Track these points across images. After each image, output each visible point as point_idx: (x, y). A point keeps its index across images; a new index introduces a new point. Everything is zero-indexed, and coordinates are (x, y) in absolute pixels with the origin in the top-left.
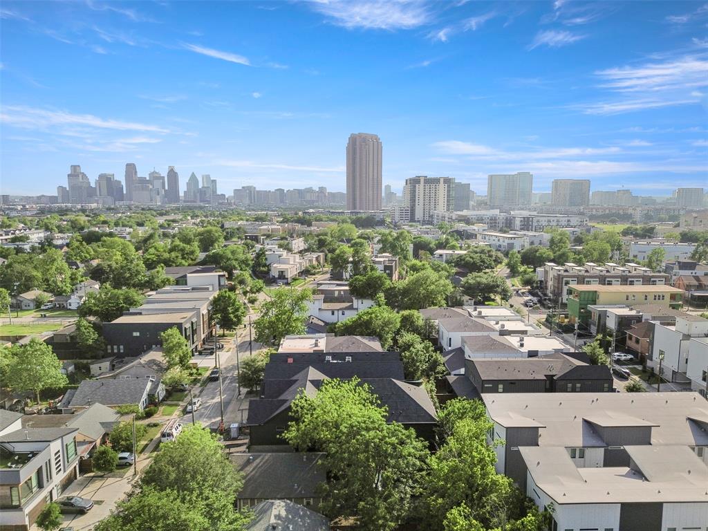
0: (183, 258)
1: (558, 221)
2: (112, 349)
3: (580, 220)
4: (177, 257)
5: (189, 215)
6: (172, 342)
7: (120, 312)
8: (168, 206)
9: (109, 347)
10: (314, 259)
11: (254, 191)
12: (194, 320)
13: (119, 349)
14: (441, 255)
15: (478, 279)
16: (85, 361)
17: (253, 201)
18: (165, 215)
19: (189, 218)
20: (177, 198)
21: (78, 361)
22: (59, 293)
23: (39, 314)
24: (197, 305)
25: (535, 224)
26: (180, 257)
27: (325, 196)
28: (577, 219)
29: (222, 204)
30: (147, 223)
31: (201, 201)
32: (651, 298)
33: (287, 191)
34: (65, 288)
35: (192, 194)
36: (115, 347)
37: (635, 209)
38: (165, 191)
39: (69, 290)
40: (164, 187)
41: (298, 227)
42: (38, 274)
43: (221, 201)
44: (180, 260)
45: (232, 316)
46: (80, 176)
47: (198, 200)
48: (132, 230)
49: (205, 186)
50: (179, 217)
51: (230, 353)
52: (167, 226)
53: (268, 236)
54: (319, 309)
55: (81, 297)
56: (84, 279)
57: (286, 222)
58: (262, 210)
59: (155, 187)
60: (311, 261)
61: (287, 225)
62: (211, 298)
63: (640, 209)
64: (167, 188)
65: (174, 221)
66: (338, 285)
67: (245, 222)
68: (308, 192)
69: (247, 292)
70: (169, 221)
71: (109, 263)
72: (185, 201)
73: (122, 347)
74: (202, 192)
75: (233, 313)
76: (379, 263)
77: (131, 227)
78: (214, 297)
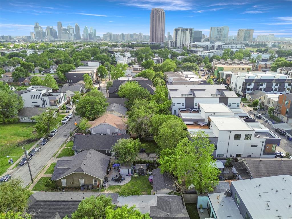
1: (232, 46)
3: (241, 46)
4: (84, 57)
5: (86, 44)
6: (86, 77)
8: (76, 41)
10: (133, 60)
11: (112, 35)
12: (92, 73)
13: (70, 81)
14: (180, 58)
15: (187, 64)
16: (61, 84)
17: (111, 39)
18: (76, 44)
19: (86, 45)
20: (80, 38)
21: (59, 84)
22: (45, 68)
23: (41, 74)
24: (93, 69)
25: (222, 48)
27: (142, 37)
28: (240, 45)
29: (98, 40)
30: (70, 47)
31: (90, 39)
32: (241, 69)
33: (126, 34)
34: (47, 66)
35: (86, 35)
36: (69, 80)
37: (269, 42)
38: (74, 34)
39: (49, 67)
40: (74, 33)
41: (129, 49)
42: (38, 62)
43: (98, 39)
44: (85, 59)
45: (104, 74)
46: (39, 27)
48: (64, 49)
49: (91, 32)
50: (82, 45)
51: (103, 84)
53: (117, 52)
54: (132, 72)
55: (54, 69)
56: (53, 64)
57: (124, 47)
58: (115, 43)
59: (70, 33)
60: (132, 60)
61: (124, 48)
62: (97, 68)
63: (271, 42)
64: (75, 33)
65: (80, 46)
66: (139, 66)
67: (108, 47)
68: (135, 35)
69: (109, 69)
70: (78, 46)
71: (61, 59)
72: (83, 39)
73: (71, 80)
74: (90, 35)
75: (104, 73)
76: (155, 60)
77: (64, 48)
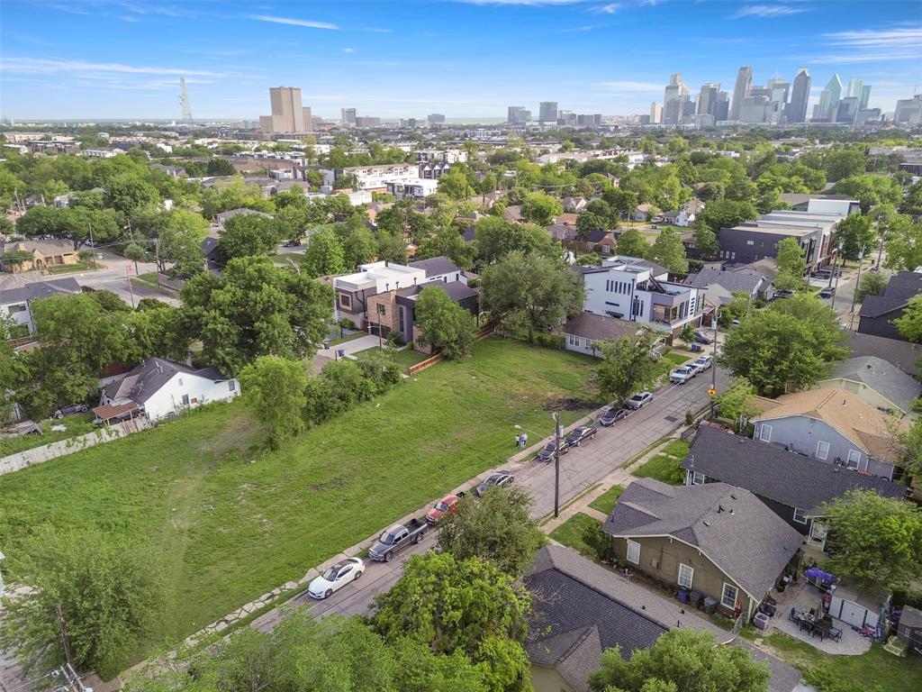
0: (805, 185)
2: (725, 255)
4: (798, 182)
5: (817, 138)
6: (789, 250)
7: (736, 222)
8: (787, 127)
9: (722, 252)
12: (814, 238)
13: (731, 255)
16: (699, 262)
18: (783, 137)
19: (817, 141)
20: (801, 117)
21: (692, 260)
22: (666, 209)
23: (650, 226)
24: (822, 225)
26: (802, 183)
29: (872, 123)
30: (759, 146)
31: (838, 121)
34: (673, 205)
35: (827, 108)
36: (728, 253)
38: (786, 104)
39: (677, 207)
40: (785, 100)
42: (651, 189)
43: (870, 119)
44: (800, 187)
45: (859, 244)
46: (681, 87)
47: (834, 118)
48: (738, 155)
49: (851, 96)
50: (802, 140)
51: (847, 281)
52: (784, 151)
55: (689, 215)
56: (691, 198)
59: (773, 100)
62: (838, 221)
64: (789, 101)
65: (796, 145)
67: (904, 148)
69: (885, 228)
70: (788, 145)
71: (718, 184)
72: (812, 121)
73: (734, 254)
74: (843, 106)
75: (861, 241)
77: (737, 152)
78: (842, 220)
